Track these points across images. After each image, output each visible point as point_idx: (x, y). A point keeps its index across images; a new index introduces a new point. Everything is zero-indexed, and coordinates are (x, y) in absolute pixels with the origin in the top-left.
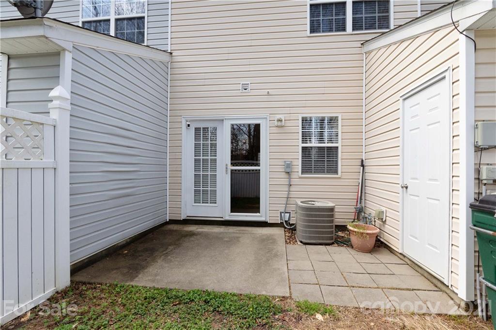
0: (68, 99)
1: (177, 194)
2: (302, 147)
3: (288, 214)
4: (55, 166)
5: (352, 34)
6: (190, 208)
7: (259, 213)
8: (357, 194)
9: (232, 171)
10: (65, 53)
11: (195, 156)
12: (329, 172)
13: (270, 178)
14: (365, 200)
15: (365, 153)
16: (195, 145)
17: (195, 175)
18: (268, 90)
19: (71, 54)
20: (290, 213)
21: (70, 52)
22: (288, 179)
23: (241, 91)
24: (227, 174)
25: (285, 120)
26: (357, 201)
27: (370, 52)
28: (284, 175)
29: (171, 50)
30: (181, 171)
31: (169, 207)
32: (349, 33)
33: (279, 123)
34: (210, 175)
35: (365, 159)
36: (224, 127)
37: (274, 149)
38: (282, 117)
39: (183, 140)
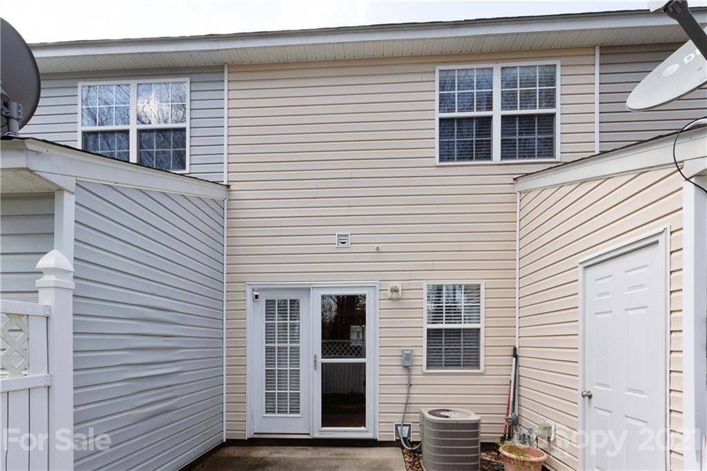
0: (69, 272)
1: (240, 400)
2: (428, 330)
3: (408, 428)
4: (48, 383)
5: (501, 165)
6: (259, 421)
7: (365, 426)
8: (508, 396)
9: (323, 364)
10: (63, 196)
11: (267, 343)
12: (466, 365)
13: (380, 375)
14: (519, 405)
15: (519, 337)
16: (266, 326)
17: (267, 370)
18: (378, 245)
19: (73, 196)
20: (410, 425)
21: (73, 193)
22: (407, 377)
23: (336, 246)
24: (316, 369)
25: (402, 290)
26: (508, 408)
27: (528, 192)
28: (400, 371)
29: (228, 181)
30: (245, 365)
31: (227, 421)
32: (496, 163)
33: (394, 295)
34: (290, 370)
35: (519, 347)
36: (311, 299)
37: (385, 332)
38: (398, 285)
39: (248, 318)
